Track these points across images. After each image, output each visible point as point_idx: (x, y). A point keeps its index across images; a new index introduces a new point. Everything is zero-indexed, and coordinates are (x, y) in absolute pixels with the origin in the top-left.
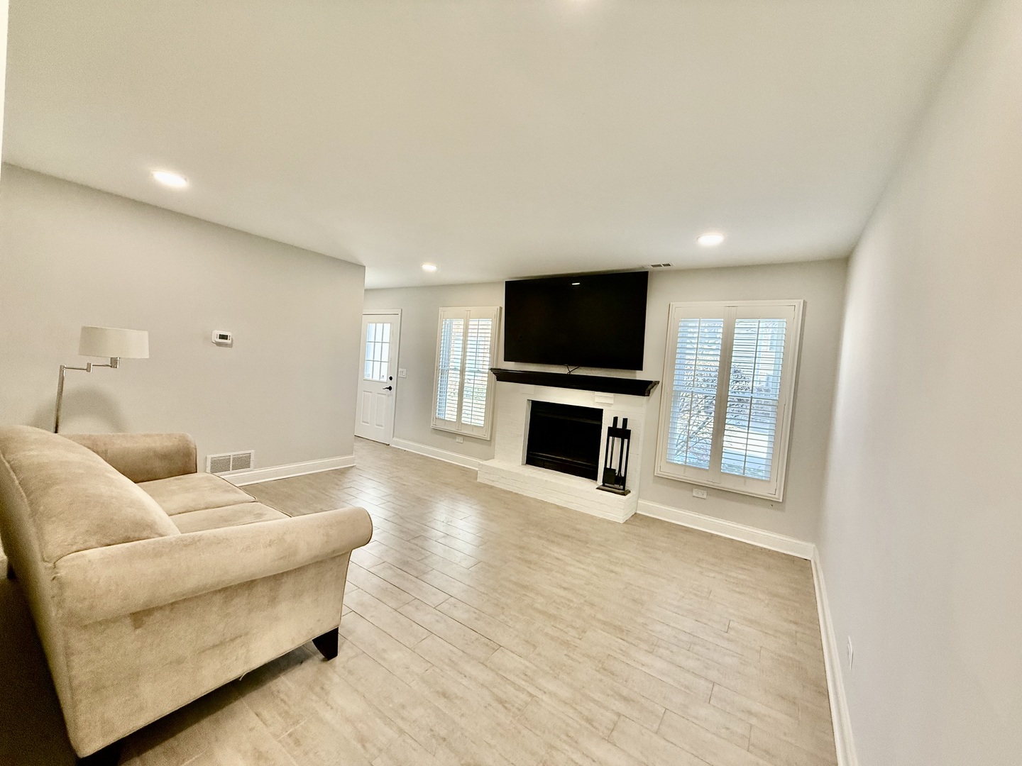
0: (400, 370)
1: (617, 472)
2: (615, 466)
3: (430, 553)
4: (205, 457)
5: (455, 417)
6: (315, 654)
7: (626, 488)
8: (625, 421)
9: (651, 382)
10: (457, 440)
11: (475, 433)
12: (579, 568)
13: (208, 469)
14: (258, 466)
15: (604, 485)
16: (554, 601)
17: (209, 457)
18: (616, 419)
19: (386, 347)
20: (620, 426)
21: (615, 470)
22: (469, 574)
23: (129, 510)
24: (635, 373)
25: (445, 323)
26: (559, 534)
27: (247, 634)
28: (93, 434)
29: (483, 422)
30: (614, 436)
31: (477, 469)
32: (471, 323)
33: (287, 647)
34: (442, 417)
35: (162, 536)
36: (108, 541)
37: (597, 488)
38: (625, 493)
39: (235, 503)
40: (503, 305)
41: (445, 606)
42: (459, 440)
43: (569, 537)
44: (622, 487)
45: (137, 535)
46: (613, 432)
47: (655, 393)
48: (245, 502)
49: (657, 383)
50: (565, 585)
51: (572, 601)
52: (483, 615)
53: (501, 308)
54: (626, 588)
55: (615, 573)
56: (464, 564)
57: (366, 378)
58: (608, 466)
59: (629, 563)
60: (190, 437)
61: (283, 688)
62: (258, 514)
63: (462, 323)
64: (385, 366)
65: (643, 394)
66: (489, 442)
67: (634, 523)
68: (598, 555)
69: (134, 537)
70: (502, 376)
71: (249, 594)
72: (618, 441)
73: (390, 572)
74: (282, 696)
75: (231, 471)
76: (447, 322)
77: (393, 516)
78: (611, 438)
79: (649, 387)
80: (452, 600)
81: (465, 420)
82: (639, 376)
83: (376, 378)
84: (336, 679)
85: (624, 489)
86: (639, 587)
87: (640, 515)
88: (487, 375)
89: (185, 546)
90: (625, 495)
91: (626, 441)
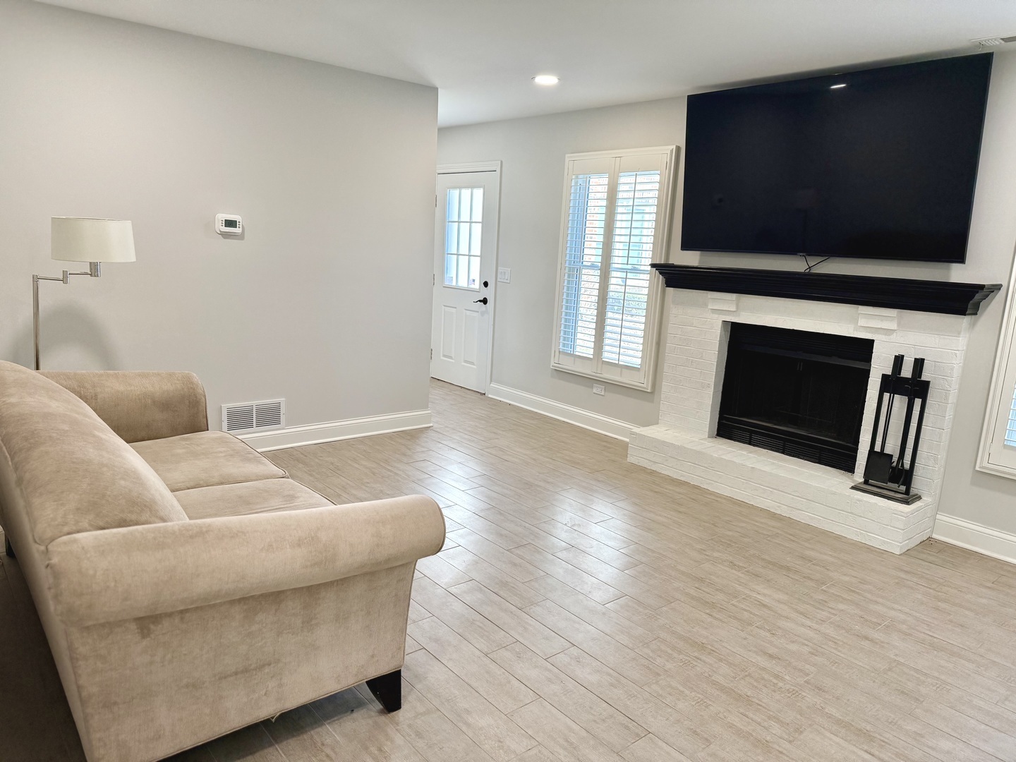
0: (500, 269)
1: (895, 459)
2: (892, 447)
3: (542, 573)
4: (218, 407)
5: (591, 351)
6: (371, 701)
7: (913, 491)
8: (919, 364)
9: (981, 287)
10: (594, 391)
11: (626, 379)
12: (803, 625)
13: (225, 425)
14: (290, 423)
15: (866, 482)
16: (749, 675)
17: (225, 406)
18: (899, 360)
19: (477, 229)
20: (907, 372)
21: (891, 456)
22: (604, 614)
23: (122, 482)
24: (949, 269)
25: (576, 183)
26: (770, 562)
27: (278, 661)
28: (79, 372)
29: (639, 361)
30: (894, 391)
31: (627, 440)
32: (622, 180)
33: (330, 686)
34: (569, 350)
35: (164, 520)
36: (101, 524)
37: (853, 488)
38: (908, 497)
39: (259, 478)
40: (682, 143)
41: (562, 659)
42: (598, 389)
43: (788, 569)
44: (903, 488)
45: (134, 517)
46: (892, 384)
47: (991, 309)
48: (271, 478)
49: (996, 288)
50: (772, 650)
51: (782, 679)
52: (624, 681)
53: (678, 149)
54: (890, 669)
55: (872, 640)
56: (598, 596)
57: (447, 283)
58: (878, 448)
59: (904, 627)
60: (196, 377)
61: (328, 741)
62: (288, 496)
63: (606, 181)
64: (476, 262)
65: (962, 312)
66: (650, 395)
67: (924, 556)
68: (841, 606)
69: (131, 521)
70: (673, 276)
71: (276, 611)
72: (900, 402)
73: (480, 596)
74: (328, 751)
75: (255, 429)
76: (580, 182)
77: (488, 509)
78: (886, 396)
79: (977, 297)
80: (574, 651)
81: (609, 355)
82: (957, 274)
83: (463, 283)
84: (399, 740)
85: (907, 492)
86: (917, 671)
87: (937, 541)
88: (647, 277)
89: (191, 537)
90: (907, 502)
91: (918, 402)
